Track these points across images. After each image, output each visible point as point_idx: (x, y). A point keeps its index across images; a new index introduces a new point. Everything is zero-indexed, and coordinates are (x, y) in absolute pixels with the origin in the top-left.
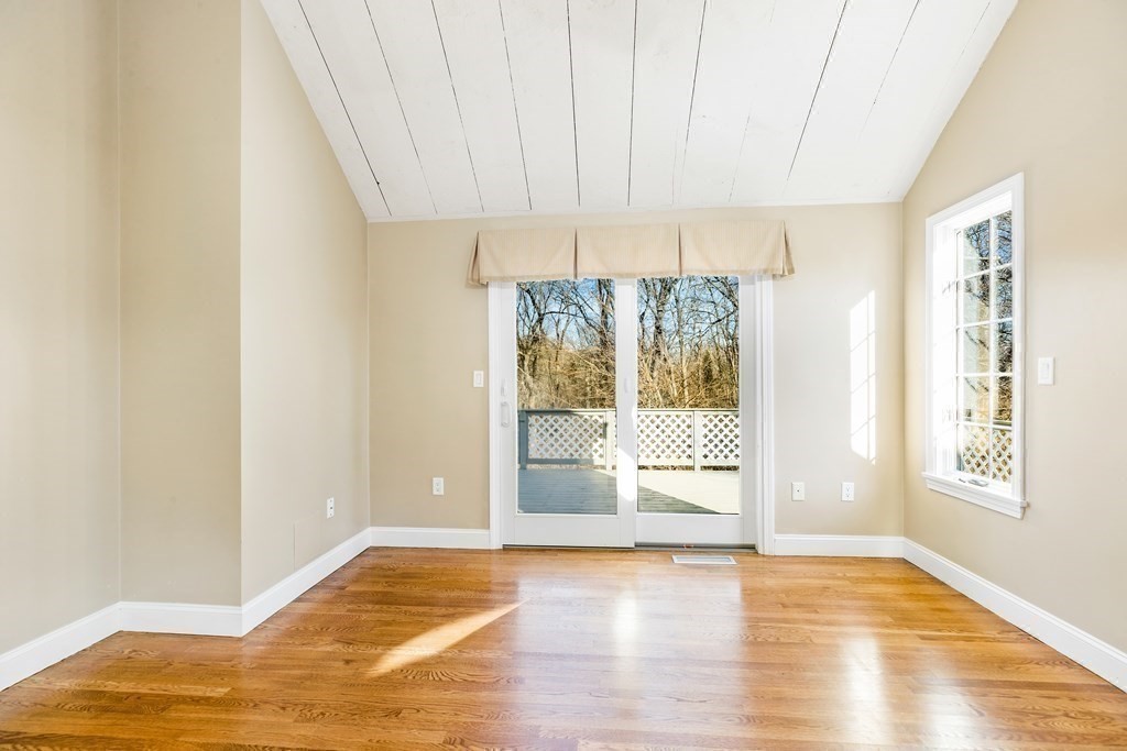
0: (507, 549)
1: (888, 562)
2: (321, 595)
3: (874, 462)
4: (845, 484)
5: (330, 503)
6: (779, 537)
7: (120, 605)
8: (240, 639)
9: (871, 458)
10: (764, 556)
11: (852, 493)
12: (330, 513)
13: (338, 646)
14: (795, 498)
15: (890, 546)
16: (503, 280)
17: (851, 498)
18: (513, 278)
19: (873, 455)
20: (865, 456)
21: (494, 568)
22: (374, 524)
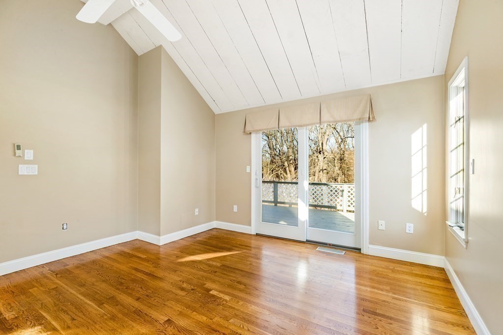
0: (257, 235)
1: (434, 269)
2: (189, 239)
3: (426, 214)
4: (407, 224)
5: (197, 210)
6: (371, 246)
7: (137, 232)
8: (160, 246)
9: (424, 212)
10: (363, 254)
11: (412, 228)
12: (196, 213)
13: (179, 253)
14: (379, 229)
15: (435, 260)
16: (257, 131)
17: (412, 232)
18: (260, 130)
19: (425, 210)
20: (420, 211)
21: (253, 241)
22: (216, 220)
